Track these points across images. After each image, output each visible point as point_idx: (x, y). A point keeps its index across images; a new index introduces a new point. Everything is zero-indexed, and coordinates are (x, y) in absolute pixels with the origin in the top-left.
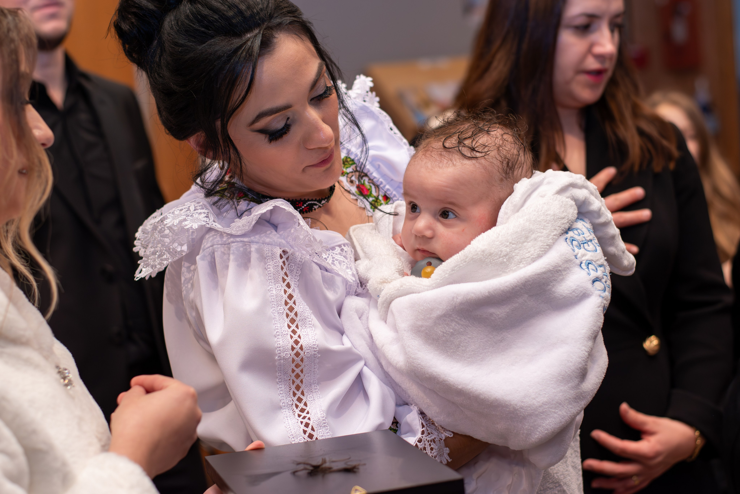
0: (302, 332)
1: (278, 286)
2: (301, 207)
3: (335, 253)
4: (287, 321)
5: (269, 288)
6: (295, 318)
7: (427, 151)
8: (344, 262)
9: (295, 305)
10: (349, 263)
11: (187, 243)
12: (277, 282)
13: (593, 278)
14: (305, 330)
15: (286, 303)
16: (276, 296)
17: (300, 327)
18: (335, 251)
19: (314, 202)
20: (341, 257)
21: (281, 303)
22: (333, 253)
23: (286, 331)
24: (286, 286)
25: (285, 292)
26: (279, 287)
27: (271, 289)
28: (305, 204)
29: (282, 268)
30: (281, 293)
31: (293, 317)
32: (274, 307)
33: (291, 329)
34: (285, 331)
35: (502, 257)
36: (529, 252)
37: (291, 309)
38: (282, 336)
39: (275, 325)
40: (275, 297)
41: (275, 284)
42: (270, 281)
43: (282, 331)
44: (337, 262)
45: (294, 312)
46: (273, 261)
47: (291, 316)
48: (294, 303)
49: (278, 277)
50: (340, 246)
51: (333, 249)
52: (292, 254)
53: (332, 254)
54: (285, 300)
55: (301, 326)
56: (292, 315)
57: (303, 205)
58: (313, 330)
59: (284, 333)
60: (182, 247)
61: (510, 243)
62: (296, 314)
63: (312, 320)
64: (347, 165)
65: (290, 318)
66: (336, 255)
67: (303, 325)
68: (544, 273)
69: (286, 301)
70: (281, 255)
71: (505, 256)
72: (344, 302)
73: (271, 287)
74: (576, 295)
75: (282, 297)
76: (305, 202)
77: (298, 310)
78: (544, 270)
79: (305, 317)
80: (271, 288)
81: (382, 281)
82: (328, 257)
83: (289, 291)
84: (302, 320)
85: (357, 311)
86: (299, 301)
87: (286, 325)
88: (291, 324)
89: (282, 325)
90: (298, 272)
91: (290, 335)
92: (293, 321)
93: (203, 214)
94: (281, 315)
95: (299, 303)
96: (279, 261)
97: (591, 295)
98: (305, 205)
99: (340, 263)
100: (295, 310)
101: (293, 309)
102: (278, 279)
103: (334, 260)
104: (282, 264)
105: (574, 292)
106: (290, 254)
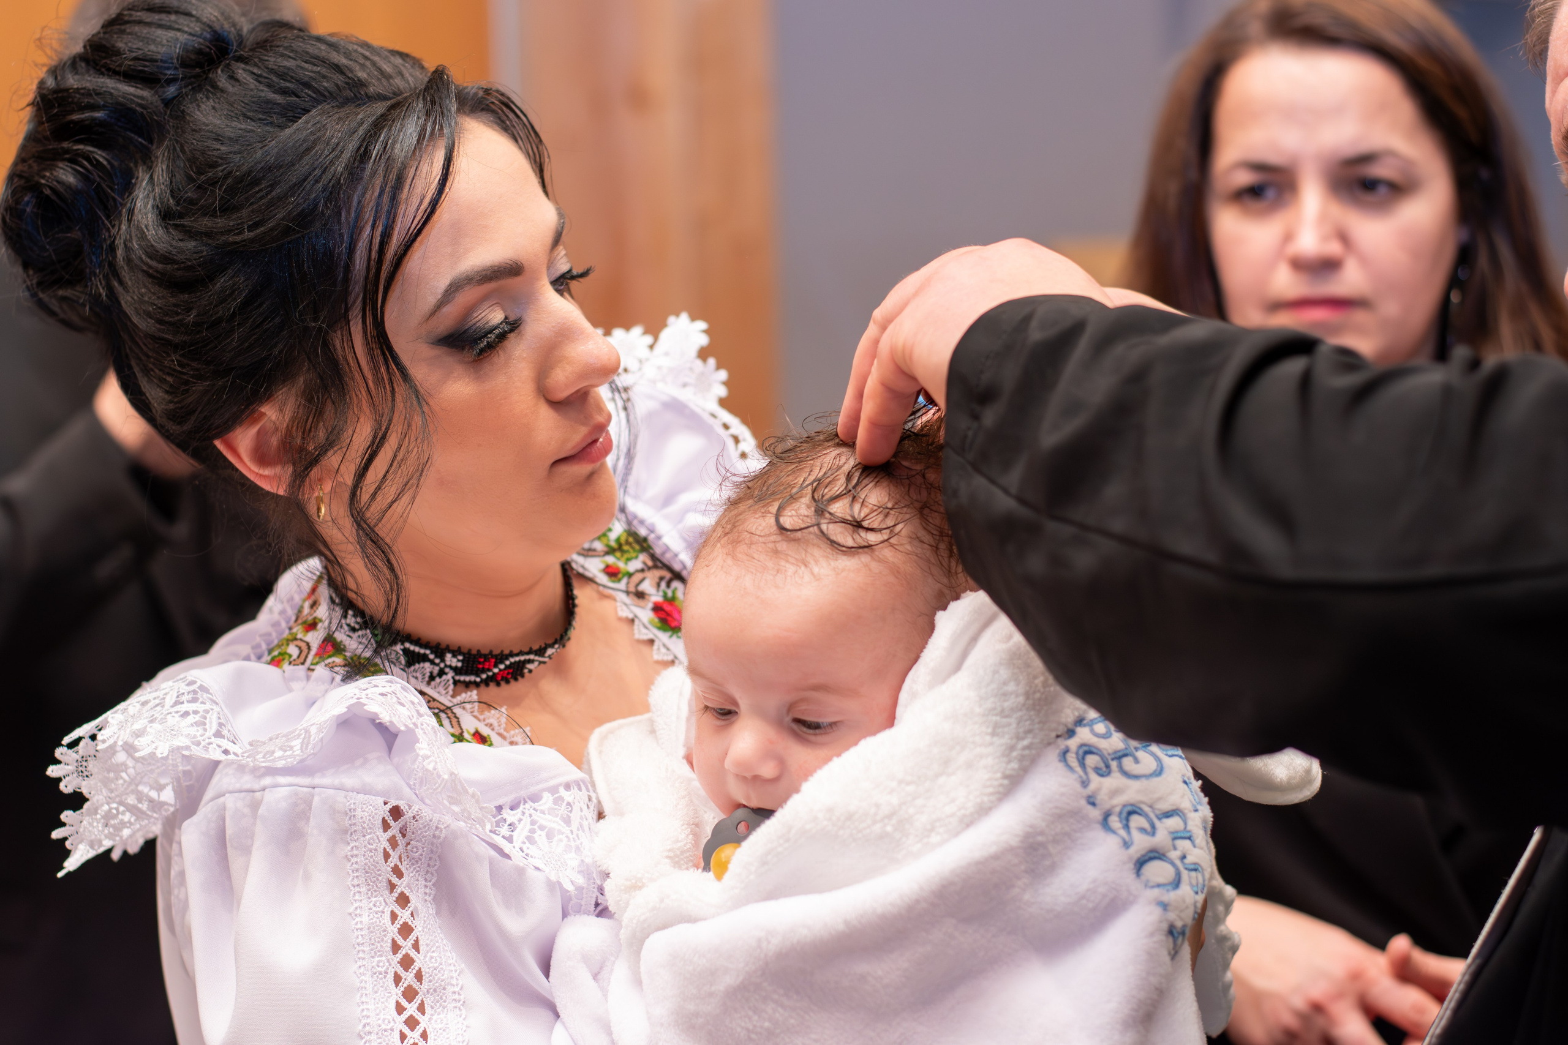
0: (433, 1021)
1: (376, 902)
2: (489, 670)
3: (539, 808)
4: (396, 993)
5: (351, 910)
6: (416, 985)
7: (736, 542)
8: (560, 832)
9: (418, 951)
10: (575, 836)
11: (173, 783)
12: (375, 891)
13: (1138, 855)
14: (442, 1016)
15: (396, 948)
16: (369, 928)
17: (428, 1009)
18: (541, 802)
19: (527, 657)
20: (555, 819)
21: (381, 946)
22: (534, 809)
23: (389, 1022)
24: (397, 901)
25: (394, 916)
26: (378, 904)
27: (358, 911)
28: (502, 662)
29: (387, 856)
30: (383, 922)
31: (412, 983)
32: (364, 959)
33: (406, 1015)
34: (386, 1022)
35: (882, 820)
36: (953, 801)
37: (407, 962)
38: (377, 1034)
39: (362, 1007)
40: (367, 931)
41: (369, 898)
42: (357, 889)
43: (380, 1022)
44: (543, 834)
45: (414, 971)
46: (364, 836)
47: (407, 982)
48: (416, 946)
49: (378, 879)
50: (553, 790)
51: (535, 798)
52: (414, 817)
53: (532, 811)
54: (393, 940)
55: (432, 1007)
56: (409, 978)
57: (496, 666)
58: (463, 1017)
59: (384, 1027)
60: (161, 793)
61: (900, 782)
62: (419, 976)
63: (461, 989)
64: (627, 551)
65: (405, 985)
66: (542, 815)
67: (438, 1004)
68: (995, 857)
69: (394, 942)
70: (384, 821)
71: (889, 817)
72: (558, 933)
73: (356, 905)
74: (1091, 905)
75: (385, 931)
76: (501, 658)
77: (425, 966)
78: (993, 849)
79: (443, 983)
80: (356, 908)
81: (630, 883)
82: (520, 820)
83: (404, 915)
84: (435, 990)
85: (586, 959)
86: (428, 942)
87: (393, 1006)
88: (404, 1003)
89: (379, 1006)
90: (432, 863)
91: (401, 1031)
92: (410, 994)
93: (192, 716)
94: (381, 979)
95: (427, 945)
96: (378, 838)
97: (1132, 903)
98: (502, 667)
99: (550, 836)
100: (417, 965)
101: (412, 961)
102: (377, 886)
103: (536, 827)
104: (385, 844)
105: (1083, 897)
106: (409, 818)
